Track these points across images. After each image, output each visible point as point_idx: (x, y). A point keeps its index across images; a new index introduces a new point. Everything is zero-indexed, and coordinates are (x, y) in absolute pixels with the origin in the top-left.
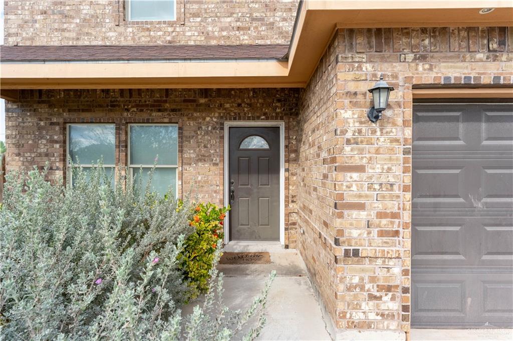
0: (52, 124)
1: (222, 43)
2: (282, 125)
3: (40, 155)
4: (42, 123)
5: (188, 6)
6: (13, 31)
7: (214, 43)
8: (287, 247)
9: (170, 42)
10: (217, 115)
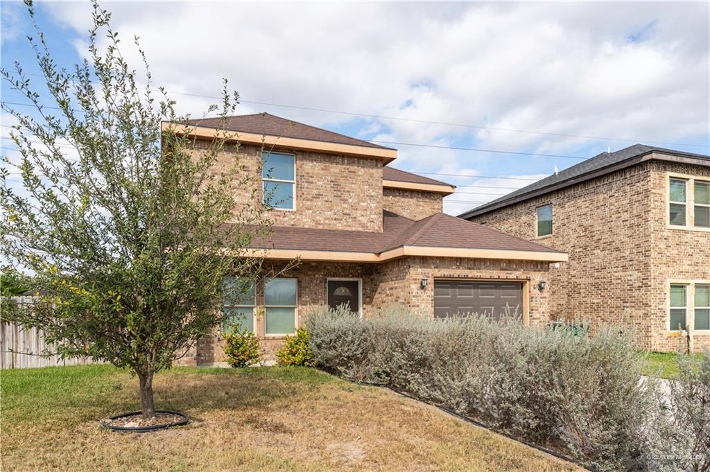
2: (361, 281)
5: (304, 202)
9: (293, 225)
10: (322, 273)
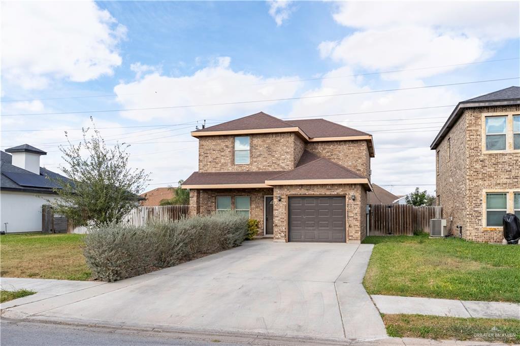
0: (213, 197)
1: (264, 171)
4: (209, 197)
5: (253, 159)
6: (201, 168)
7: (261, 171)
9: (248, 171)
10: (262, 193)
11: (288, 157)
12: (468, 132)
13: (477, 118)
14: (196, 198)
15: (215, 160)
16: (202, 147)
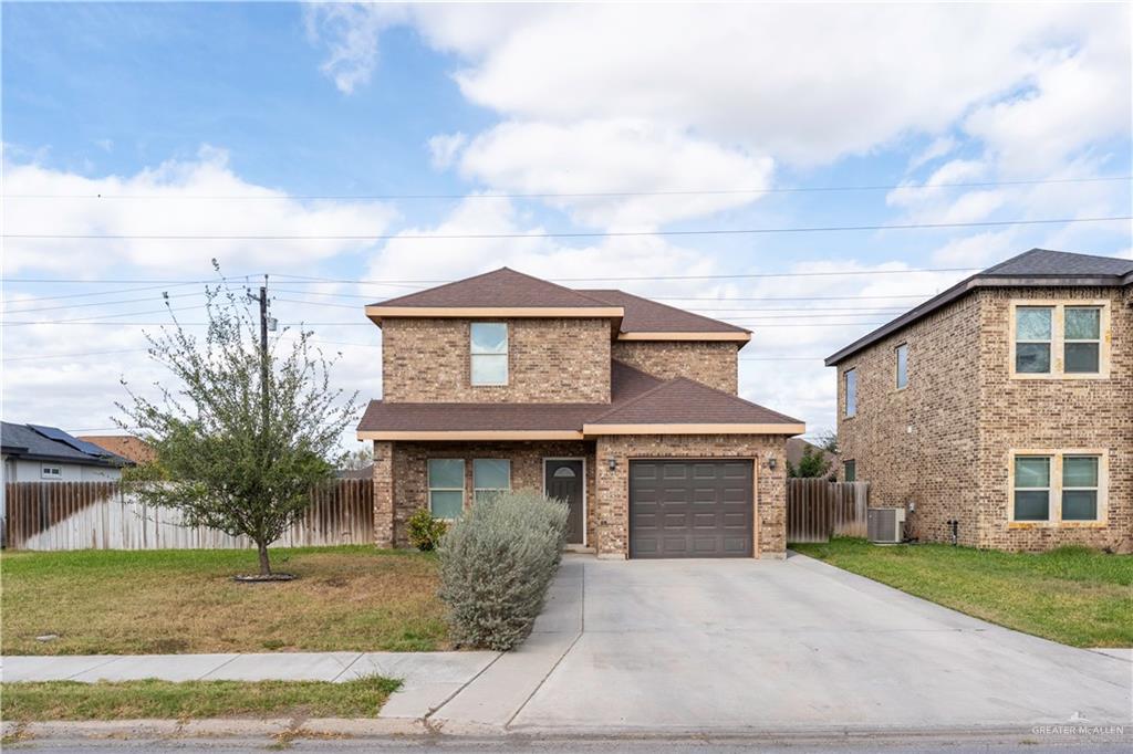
0: (418, 459)
1: (542, 401)
2: (584, 459)
3: (409, 482)
4: (411, 459)
5: (516, 375)
6: (389, 392)
7: (535, 401)
8: (588, 546)
9: (503, 401)
10: (538, 452)
11: (598, 373)
12: (984, 335)
13: (1002, 309)
14: (390, 463)
15: (424, 375)
16: (390, 343)
